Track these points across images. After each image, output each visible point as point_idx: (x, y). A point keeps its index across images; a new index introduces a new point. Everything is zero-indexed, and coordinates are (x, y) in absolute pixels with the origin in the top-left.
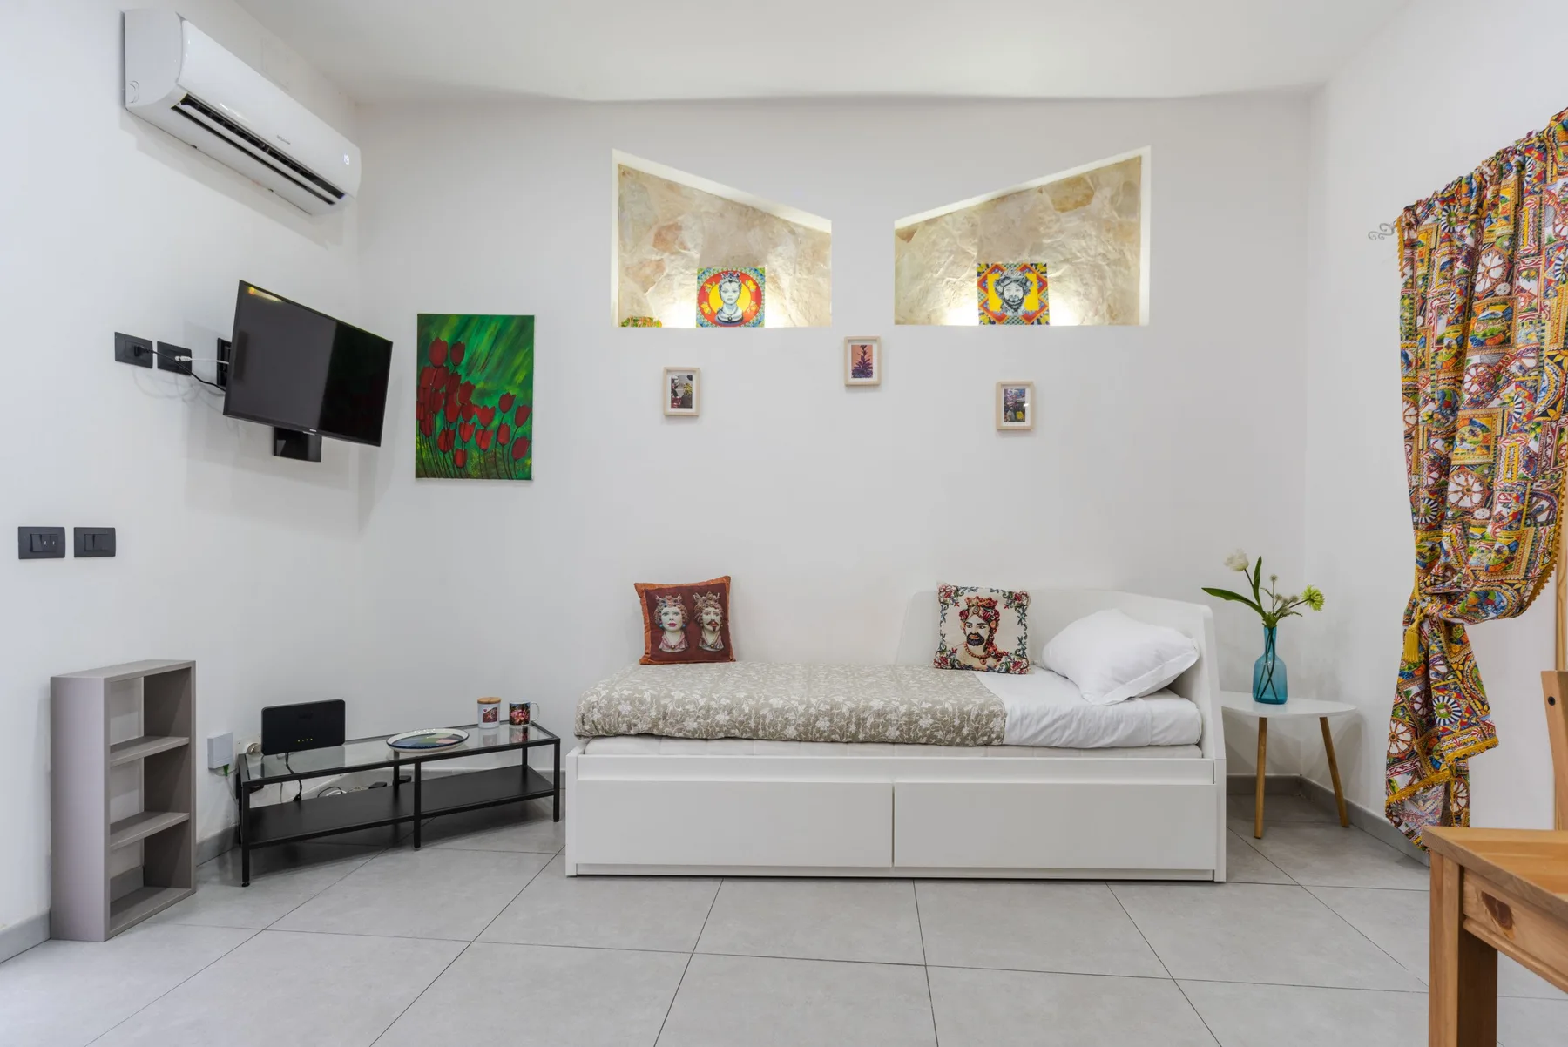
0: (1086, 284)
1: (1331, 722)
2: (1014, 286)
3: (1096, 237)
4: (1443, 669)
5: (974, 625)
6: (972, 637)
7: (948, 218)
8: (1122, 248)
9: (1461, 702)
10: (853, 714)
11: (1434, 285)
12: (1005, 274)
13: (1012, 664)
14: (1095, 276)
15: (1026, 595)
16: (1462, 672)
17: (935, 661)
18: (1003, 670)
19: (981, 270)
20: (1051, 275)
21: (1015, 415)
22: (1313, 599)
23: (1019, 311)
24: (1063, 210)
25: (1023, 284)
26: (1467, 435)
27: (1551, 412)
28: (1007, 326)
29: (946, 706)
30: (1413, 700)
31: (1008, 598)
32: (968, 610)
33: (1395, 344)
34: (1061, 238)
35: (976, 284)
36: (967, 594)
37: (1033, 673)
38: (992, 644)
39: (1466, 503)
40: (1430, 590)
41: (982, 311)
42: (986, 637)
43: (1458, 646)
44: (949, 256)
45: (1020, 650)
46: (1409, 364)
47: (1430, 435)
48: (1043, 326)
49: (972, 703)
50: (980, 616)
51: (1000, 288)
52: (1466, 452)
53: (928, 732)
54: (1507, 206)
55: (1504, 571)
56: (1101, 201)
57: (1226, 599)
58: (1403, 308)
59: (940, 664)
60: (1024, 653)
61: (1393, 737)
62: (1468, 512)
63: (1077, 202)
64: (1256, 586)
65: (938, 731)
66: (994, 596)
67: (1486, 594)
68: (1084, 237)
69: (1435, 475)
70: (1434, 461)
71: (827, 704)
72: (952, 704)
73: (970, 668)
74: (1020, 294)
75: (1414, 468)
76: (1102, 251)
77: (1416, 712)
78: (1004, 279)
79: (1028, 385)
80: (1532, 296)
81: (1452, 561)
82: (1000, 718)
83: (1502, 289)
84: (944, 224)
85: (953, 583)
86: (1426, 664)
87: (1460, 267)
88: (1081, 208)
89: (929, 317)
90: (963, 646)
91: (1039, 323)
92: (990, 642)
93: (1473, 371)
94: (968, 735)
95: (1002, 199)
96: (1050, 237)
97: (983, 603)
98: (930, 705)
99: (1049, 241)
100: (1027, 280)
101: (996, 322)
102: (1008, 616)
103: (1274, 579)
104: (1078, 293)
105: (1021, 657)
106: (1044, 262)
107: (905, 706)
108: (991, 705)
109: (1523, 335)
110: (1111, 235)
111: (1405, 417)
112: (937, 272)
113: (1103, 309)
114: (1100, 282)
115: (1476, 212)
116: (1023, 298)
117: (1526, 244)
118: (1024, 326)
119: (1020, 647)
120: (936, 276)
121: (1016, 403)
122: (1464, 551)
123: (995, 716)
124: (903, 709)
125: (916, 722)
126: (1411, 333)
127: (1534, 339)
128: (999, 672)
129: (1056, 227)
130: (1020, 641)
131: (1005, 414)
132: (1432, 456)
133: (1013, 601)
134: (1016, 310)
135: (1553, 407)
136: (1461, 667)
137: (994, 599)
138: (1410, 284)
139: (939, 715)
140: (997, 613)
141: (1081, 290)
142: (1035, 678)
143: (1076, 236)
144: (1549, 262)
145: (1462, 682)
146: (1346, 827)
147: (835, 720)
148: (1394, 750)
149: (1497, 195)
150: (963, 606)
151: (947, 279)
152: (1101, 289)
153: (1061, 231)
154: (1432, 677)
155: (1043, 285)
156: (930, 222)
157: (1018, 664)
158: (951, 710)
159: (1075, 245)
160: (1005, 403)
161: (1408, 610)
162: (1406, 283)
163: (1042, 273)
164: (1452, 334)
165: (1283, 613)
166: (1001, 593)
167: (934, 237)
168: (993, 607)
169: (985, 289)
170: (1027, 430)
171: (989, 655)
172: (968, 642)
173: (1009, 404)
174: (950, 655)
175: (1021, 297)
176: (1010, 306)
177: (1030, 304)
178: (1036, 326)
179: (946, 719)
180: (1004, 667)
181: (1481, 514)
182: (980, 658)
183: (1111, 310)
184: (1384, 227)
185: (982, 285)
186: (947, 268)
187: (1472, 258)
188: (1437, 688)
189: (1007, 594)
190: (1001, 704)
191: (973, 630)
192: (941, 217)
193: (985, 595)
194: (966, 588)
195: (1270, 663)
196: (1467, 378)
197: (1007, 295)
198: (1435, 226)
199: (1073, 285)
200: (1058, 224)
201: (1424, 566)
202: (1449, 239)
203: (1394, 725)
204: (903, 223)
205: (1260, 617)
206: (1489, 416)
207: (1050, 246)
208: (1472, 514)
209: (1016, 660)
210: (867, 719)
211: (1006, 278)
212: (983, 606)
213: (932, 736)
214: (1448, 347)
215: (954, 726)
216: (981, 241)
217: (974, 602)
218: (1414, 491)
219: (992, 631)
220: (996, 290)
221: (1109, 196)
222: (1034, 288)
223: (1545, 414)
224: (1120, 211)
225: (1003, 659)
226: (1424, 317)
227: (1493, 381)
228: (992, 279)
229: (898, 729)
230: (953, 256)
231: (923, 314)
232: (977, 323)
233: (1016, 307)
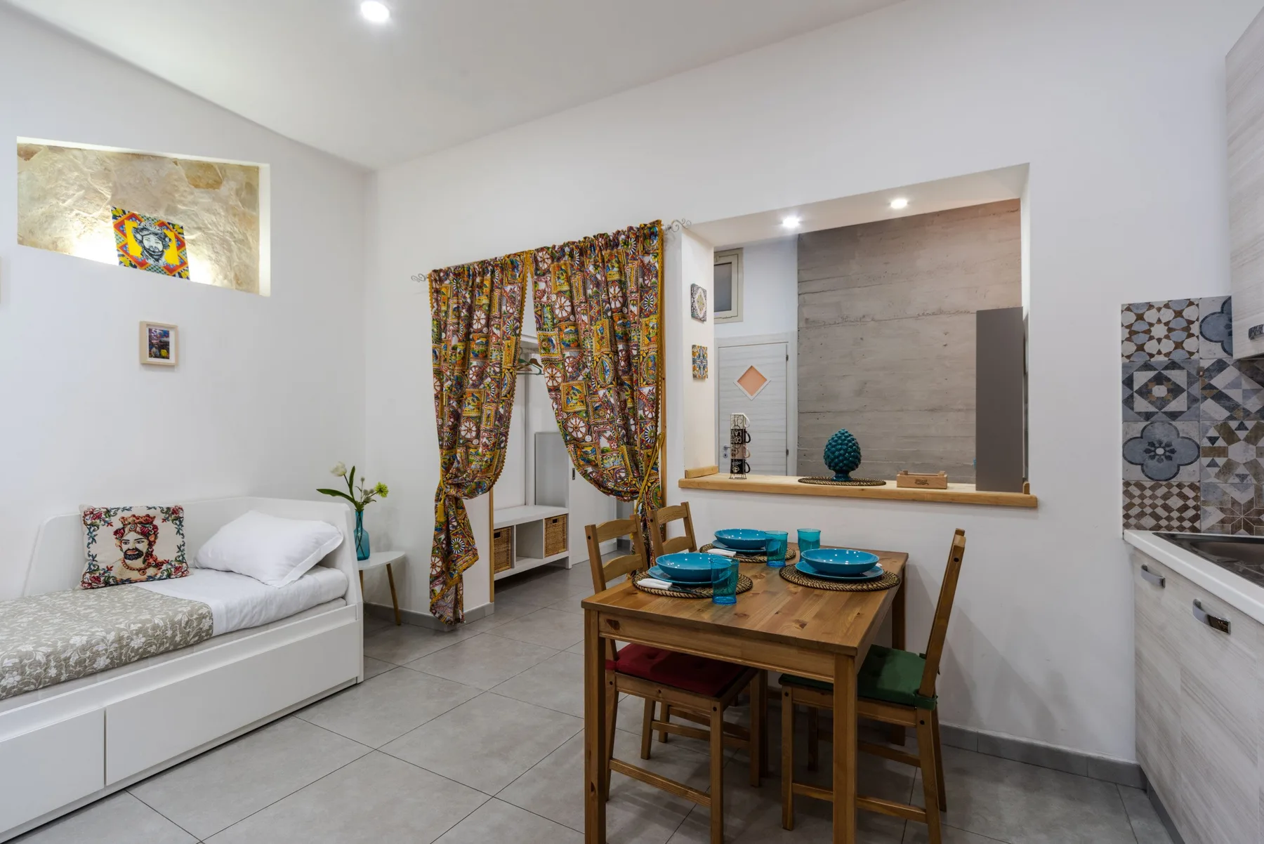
0: (217, 253)
1: (392, 566)
2: (153, 238)
3: (224, 216)
4: (455, 524)
5: (132, 541)
6: (129, 553)
7: (76, 152)
8: (245, 232)
9: (464, 539)
10: (51, 658)
11: (450, 318)
12: (143, 224)
13: (173, 570)
14: (224, 247)
15: (182, 509)
16: (463, 524)
17: (83, 582)
18: (164, 577)
20: (187, 237)
21: (160, 351)
22: (381, 490)
23: (160, 261)
24: (197, 186)
25: (163, 238)
26: (471, 402)
27: (508, 395)
28: (149, 273)
29: (156, 622)
30: (442, 543)
31: (166, 513)
32: (123, 528)
33: (429, 345)
34: (195, 208)
35: (112, 226)
36: (120, 514)
37: (192, 574)
38: (152, 555)
39: (468, 436)
40: (450, 481)
41: (121, 253)
42: (145, 551)
43: (461, 510)
44: (78, 190)
45: (179, 556)
46: (437, 357)
47: (449, 398)
48: (184, 280)
49: (180, 612)
50: (138, 533)
51: (139, 237)
52: (469, 410)
53: (140, 650)
54: (486, 290)
55: (487, 471)
56: (227, 189)
57: (333, 495)
58: (433, 325)
59: (90, 584)
60: (183, 558)
61: (433, 565)
62: (469, 440)
63: (208, 184)
64: (350, 485)
65: (151, 646)
66: (151, 513)
67: (480, 483)
68: (214, 214)
69: (452, 420)
70: (452, 413)
71: (15, 657)
72: (162, 619)
73: (129, 581)
74: (160, 247)
75: (440, 414)
76: (229, 229)
77: (443, 549)
78: (142, 229)
79: (173, 328)
80: (498, 338)
81: (461, 466)
82: (208, 618)
83: (485, 330)
84: (72, 157)
85: (99, 504)
86: (448, 522)
87: (464, 313)
88: (210, 190)
89: (54, 243)
90: (120, 564)
91: (181, 277)
92: (149, 554)
93: (473, 369)
94: (181, 641)
95: (138, 156)
96: (184, 205)
97: (141, 520)
98: (140, 625)
99: (184, 208)
100: (166, 236)
101: (138, 266)
102: (166, 530)
103: (363, 480)
104: (210, 259)
105: (181, 562)
106: (181, 224)
107: (113, 634)
108: (199, 610)
109: (495, 356)
110: (237, 219)
111: (435, 386)
112: (64, 201)
113: (231, 275)
114: (228, 254)
115: (471, 287)
116: (163, 251)
117: (495, 313)
118: (165, 276)
119: (180, 554)
120: (63, 205)
121: (160, 341)
122: (468, 462)
123: (203, 618)
124: (111, 637)
125: (128, 644)
126: (438, 340)
127: (499, 359)
128: (160, 579)
129: (190, 198)
130: (179, 548)
131: (150, 351)
132: (451, 409)
133: (170, 515)
134: (157, 260)
135: (509, 393)
136: (463, 521)
137: (151, 516)
138: (437, 313)
139: (150, 632)
140: (155, 528)
141: (213, 256)
142: (196, 577)
143: (208, 211)
144: (504, 323)
145: (464, 529)
146: (399, 625)
147: (28, 670)
148: (434, 573)
149: (482, 282)
150: (117, 525)
151: (76, 211)
152: (230, 260)
153: (195, 203)
154: (451, 529)
155: (181, 245)
156: (54, 149)
157: (179, 569)
158: (161, 623)
159: (207, 218)
160: (150, 341)
161: (437, 493)
162: (435, 312)
163: (179, 233)
164: (461, 347)
165: (367, 501)
166: (159, 510)
167: (60, 166)
168: (152, 523)
169: (123, 233)
170: (171, 367)
171: (149, 565)
172: (125, 558)
173: (154, 342)
174: (105, 573)
175: (160, 250)
176: (151, 255)
177: (171, 257)
178: (177, 278)
179: (158, 633)
180: (166, 573)
181: (475, 442)
182: (139, 570)
183: (237, 278)
184: (421, 276)
185: (119, 227)
186: (77, 201)
187: (471, 310)
188: (453, 534)
189: (165, 510)
190: (206, 606)
191: (131, 546)
192: (68, 148)
193: (142, 513)
194: (118, 509)
195: (360, 534)
196: (471, 372)
197: (146, 244)
198: (450, 286)
199: (206, 250)
200: (192, 197)
201: (445, 468)
202: (457, 295)
203: (433, 559)
204: (23, 140)
205: (353, 505)
206: (480, 392)
207: (184, 212)
208: (472, 442)
209: (177, 565)
210: (70, 658)
211: (145, 229)
212: (141, 523)
213: (145, 651)
214: (460, 353)
215: (166, 638)
216: (116, 186)
217: (130, 520)
218: (440, 427)
219: (151, 544)
220: (135, 237)
221: (234, 188)
222: (173, 245)
223: (506, 396)
224: (243, 202)
225: (164, 567)
226: (446, 333)
227: (481, 375)
228: (129, 226)
229: (107, 658)
230: (84, 191)
231: (47, 239)
232: (117, 263)
233: (157, 257)
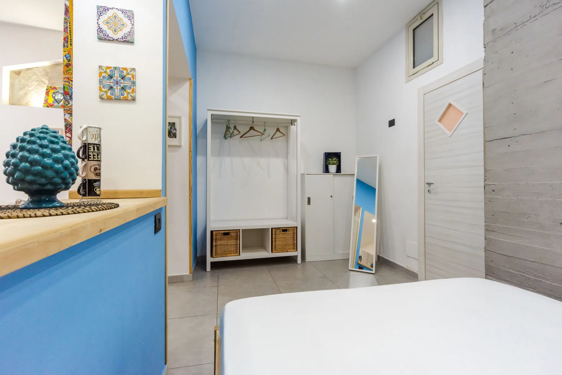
2: (60, 95)
12: (57, 90)
19: (48, 88)
23: (60, 103)
28: (54, 108)
35: (45, 93)
41: (44, 103)
44: (36, 82)
51: (54, 95)
78: (57, 92)
84: (34, 71)
89: (27, 103)
101: (50, 107)
112: (30, 87)
118: (61, 109)
120: (30, 89)
134: (59, 103)
151: (35, 90)
156: (28, 69)
167: (29, 75)
169: (48, 95)
175: (62, 99)
176: (57, 102)
185: (47, 93)
186: (35, 87)
192: (34, 68)
197: (56, 98)
204: (16, 68)
211: (58, 92)
216: (50, 78)
220: (52, 96)
228: (51, 92)
230: (38, 82)
231: (25, 102)
232: (42, 107)
233: (59, 102)
